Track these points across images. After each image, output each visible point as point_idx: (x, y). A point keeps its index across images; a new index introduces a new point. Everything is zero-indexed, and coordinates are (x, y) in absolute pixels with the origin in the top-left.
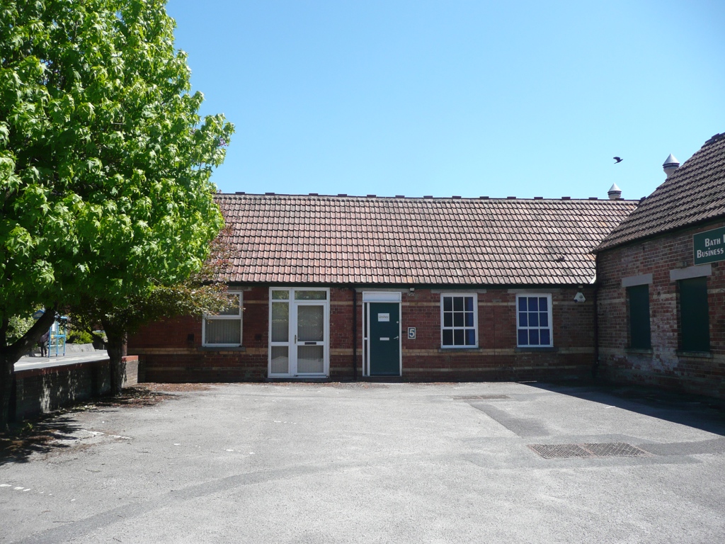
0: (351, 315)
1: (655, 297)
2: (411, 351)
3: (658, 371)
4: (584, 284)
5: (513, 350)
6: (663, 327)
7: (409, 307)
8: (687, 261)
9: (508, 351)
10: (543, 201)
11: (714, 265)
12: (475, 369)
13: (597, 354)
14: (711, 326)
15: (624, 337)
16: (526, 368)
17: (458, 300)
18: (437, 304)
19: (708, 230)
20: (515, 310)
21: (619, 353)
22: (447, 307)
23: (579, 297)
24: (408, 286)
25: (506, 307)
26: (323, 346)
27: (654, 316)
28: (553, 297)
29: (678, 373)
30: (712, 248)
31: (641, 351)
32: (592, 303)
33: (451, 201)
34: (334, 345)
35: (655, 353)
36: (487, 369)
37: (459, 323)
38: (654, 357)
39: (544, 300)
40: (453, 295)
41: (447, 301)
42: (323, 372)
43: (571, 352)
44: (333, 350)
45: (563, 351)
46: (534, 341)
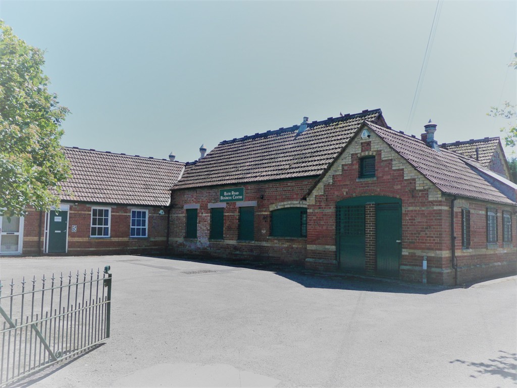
0: (38, 217)
1: (200, 215)
2: (73, 238)
3: (199, 248)
4: (164, 206)
5: (128, 239)
6: (203, 228)
7: (74, 214)
8: (217, 200)
9: (126, 239)
10: (140, 158)
11: (227, 203)
12: (108, 249)
13: (168, 241)
14: (224, 229)
15: (183, 232)
16: (134, 248)
17: (101, 211)
18: (89, 213)
19: (226, 188)
20: (130, 217)
21: (180, 240)
22: (95, 214)
23: (161, 212)
24: (74, 202)
25: (126, 216)
26: (18, 235)
27: (199, 223)
28: (149, 211)
29: (209, 248)
30: (227, 196)
31: (191, 239)
32: (167, 215)
33: (89, 152)
34: (26, 235)
35: (199, 240)
36: (114, 249)
37: (100, 223)
38: (198, 242)
39: (144, 213)
40: (98, 208)
41: (95, 211)
42: (17, 251)
43: (156, 240)
44: (26, 237)
45: (152, 239)
46: (138, 234)
